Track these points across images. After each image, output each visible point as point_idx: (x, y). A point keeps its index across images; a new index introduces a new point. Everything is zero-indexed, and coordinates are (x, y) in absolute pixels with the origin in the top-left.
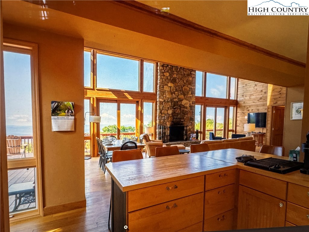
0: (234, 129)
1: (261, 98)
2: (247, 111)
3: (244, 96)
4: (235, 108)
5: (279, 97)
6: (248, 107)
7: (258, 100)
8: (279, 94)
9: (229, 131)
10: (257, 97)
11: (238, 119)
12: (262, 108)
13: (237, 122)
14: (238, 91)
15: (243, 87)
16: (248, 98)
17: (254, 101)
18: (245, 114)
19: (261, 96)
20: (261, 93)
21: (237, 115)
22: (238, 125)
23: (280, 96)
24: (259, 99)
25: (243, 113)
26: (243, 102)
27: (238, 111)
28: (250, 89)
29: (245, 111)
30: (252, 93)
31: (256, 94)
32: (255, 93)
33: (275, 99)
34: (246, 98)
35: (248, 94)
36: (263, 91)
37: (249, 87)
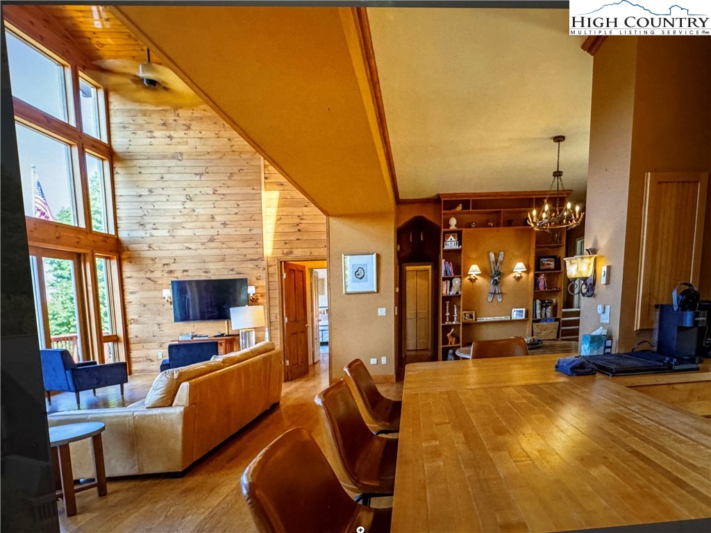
0: (120, 333)
1: (212, 240)
2: (166, 275)
3: (148, 226)
4: (114, 264)
5: (298, 240)
6: (165, 261)
7: (203, 244)
8: (296, 230)
9: (102, 340)
10: (198, 234)
11: (128, 297)
12: (220, 266)
13: (127, 310)
14: (119, 205)
15: (140, 196)
16: (165, 233)
17: (187, 245)
18: (160, 282)
19: (214, 232)
20: (208, 225)
21: (125, 287)
22: (135, 317)
23: (298, 238)
24: (205, 241)
25: (149, 279)
26: (145, 247)
27: (125, 274)
28: (168, 206)
29: (157, 274)
30: (178, 220)
31: (193, 224)
32: (190, 220)
33: (286, 243)
34: (155, 233)
35: (162, 220)
36: (218, 218)
37: (164, 198)
